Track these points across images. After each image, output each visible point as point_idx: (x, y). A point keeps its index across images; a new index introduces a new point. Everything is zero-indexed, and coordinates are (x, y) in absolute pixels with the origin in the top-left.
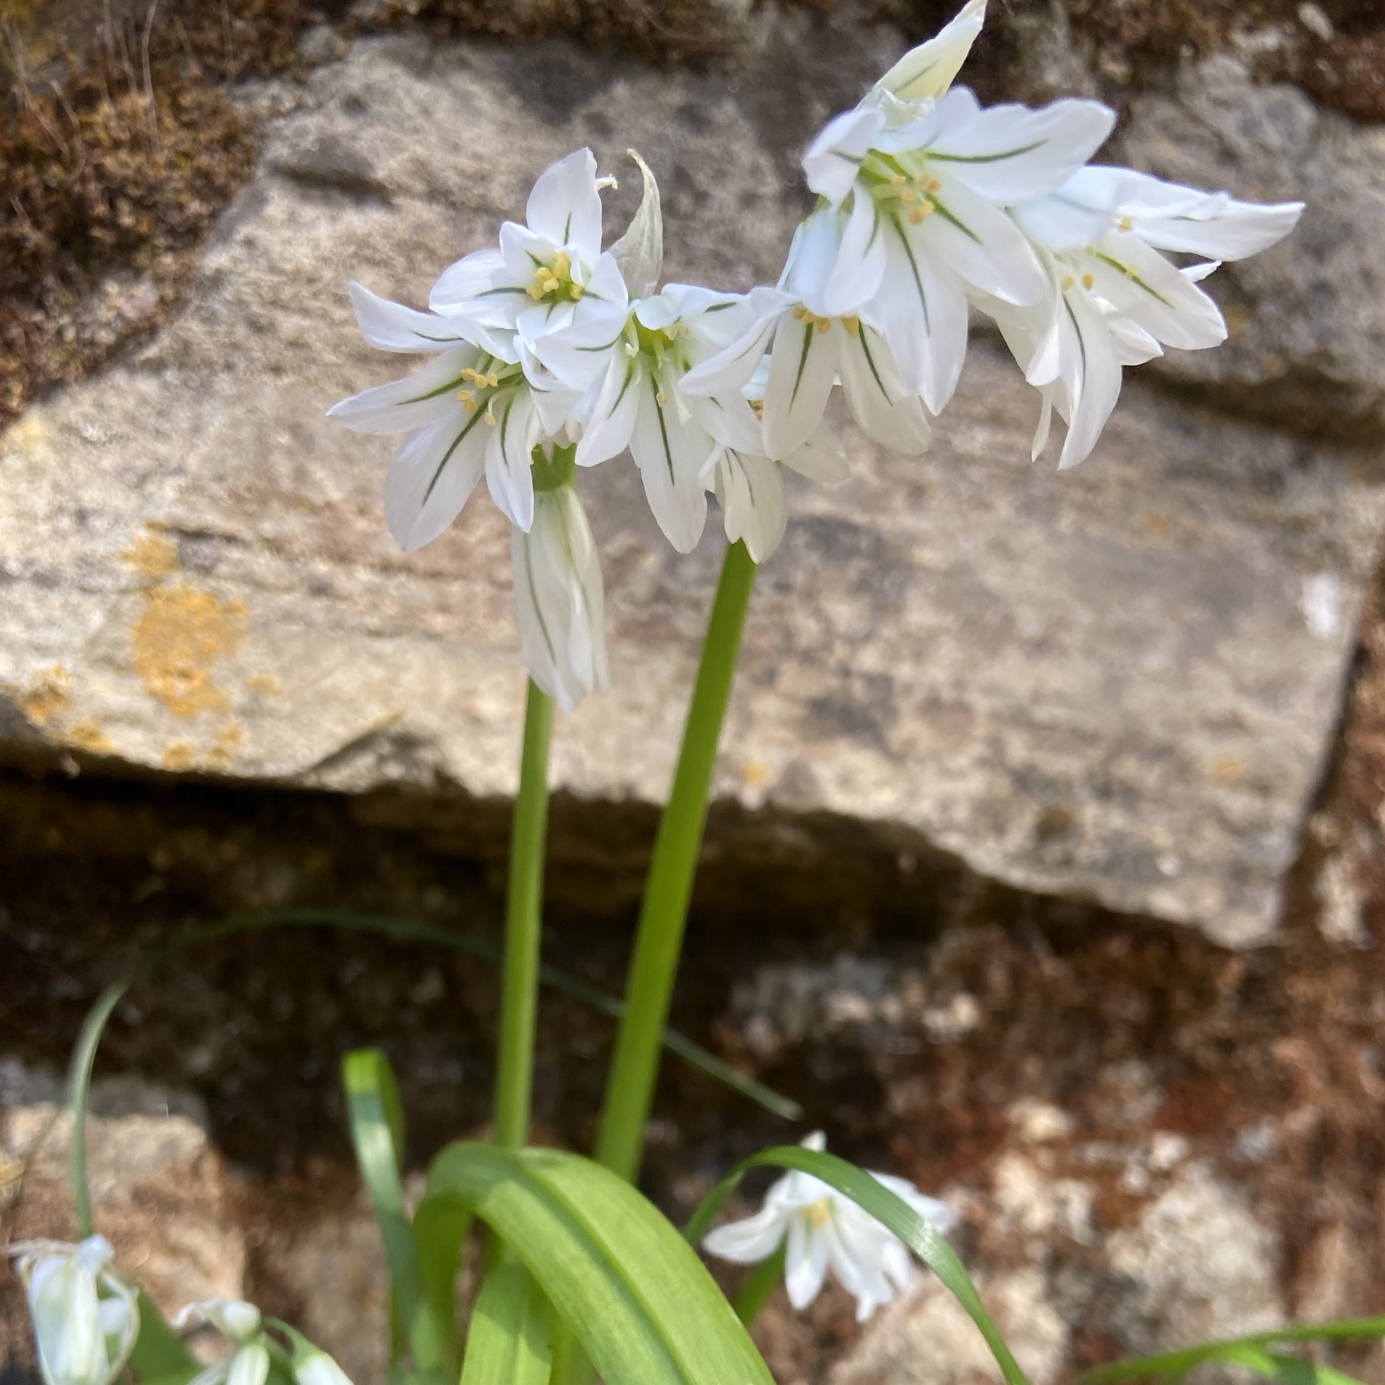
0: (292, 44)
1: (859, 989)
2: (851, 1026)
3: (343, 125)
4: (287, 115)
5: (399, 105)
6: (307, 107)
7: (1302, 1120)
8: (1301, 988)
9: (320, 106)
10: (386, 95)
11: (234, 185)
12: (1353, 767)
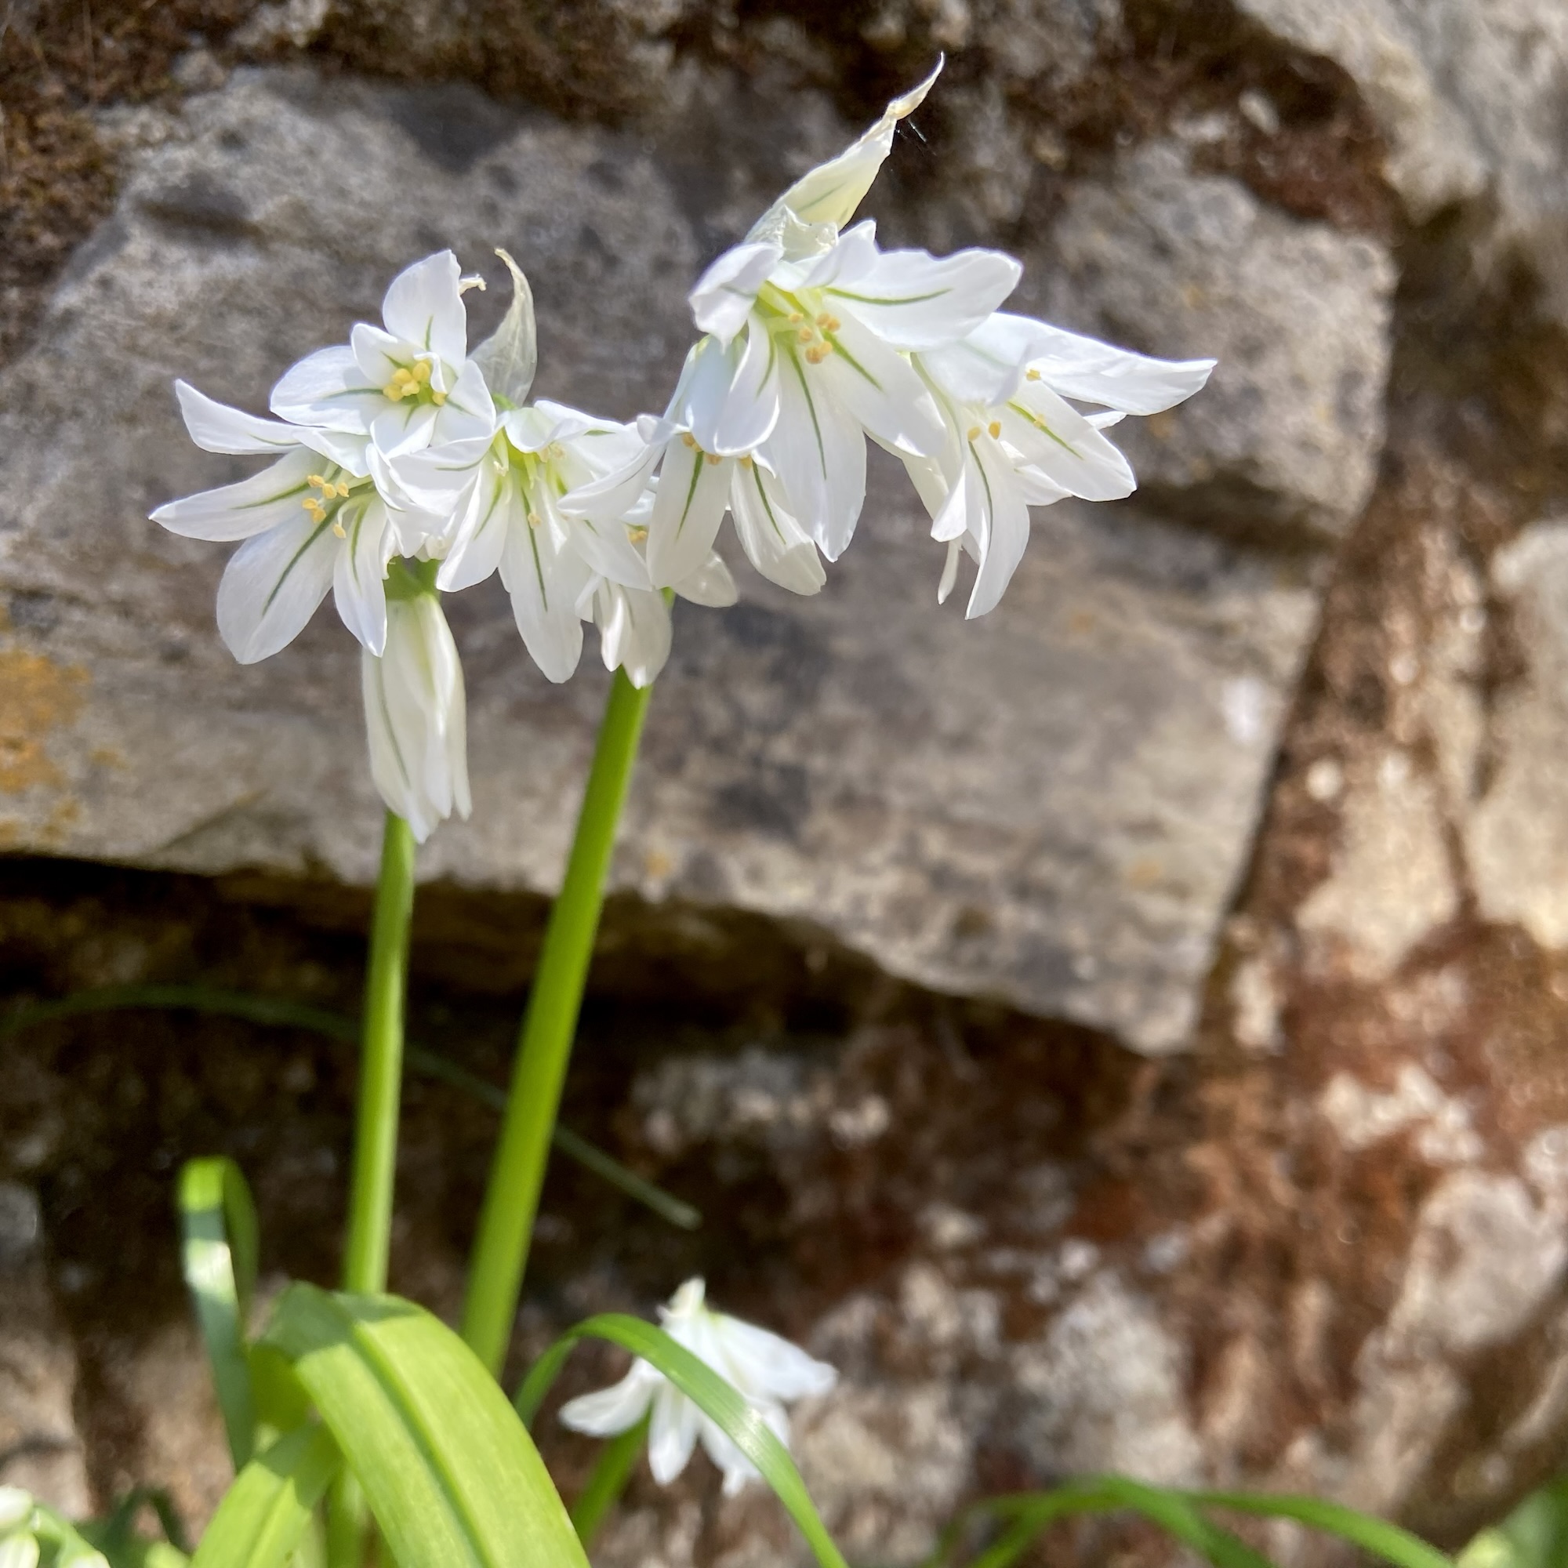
0: (166, 69)
1: (767, 1087)
2: (757, 1126)
3: (217, 160)
4: (157, 145)
5: (281, 143)
6: (180, 139)
7: (1212, 1228)
8: (1217, 1094)
9: (193, 138)
10: (268, 131)
11: (92, 217)
12: (1273, 872)
